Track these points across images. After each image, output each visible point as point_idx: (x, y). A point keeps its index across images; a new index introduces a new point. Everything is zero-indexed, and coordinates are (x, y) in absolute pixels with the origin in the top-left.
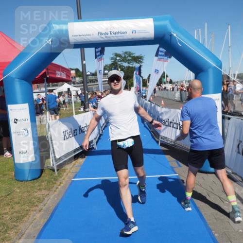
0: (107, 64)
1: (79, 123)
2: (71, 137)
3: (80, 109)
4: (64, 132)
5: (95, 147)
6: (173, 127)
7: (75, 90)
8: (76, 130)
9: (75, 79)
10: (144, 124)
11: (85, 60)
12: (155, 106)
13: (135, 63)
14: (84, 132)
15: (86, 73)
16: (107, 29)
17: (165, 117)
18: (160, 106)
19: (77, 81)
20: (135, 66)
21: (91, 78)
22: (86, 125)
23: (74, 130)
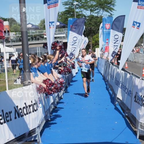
1: (15, 102)
2: (2, 124)
3: (16, 81)
5: (39, 139)
7: (6, 50)
8: (10, 113)
9: (9, 35)
10: (115, 105)
12: (131, 77)
13: (102, 10)
14: (23, 116)
18: (139, 78)
19: (12, 38)
20: (102, 15)
21: (33, 33)
22: (25, 106)
23: (7, 113)
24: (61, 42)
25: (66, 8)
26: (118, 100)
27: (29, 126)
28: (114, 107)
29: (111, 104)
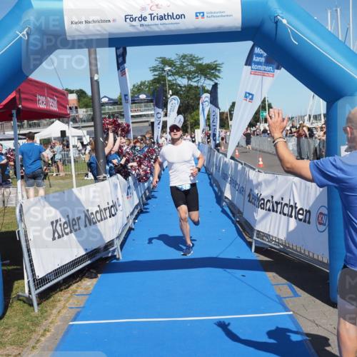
0: (143, 81)
2: (67, 234)
3: (87, 175)
4: (52, 223)
5: (119, 254)
6: (282, 213)
7: (72, 132)
8: (79, 219)
9: (77, 112)
10: (222, 207)
11: (97, 73)
12: (243, 169)
13: (203, 78)
14: (95, 223)
15: (100, 99)
16: (143, 9)
17: (265, 193)
18: (254, 169)
19: (81, 117)
20: (204, 85)
21: (110, 109)
22: (98, 209)
23: (74, 220)
24: (148, 121)
25: (155, 75)
26: (226, 200)
27: (104, 237)
28: (221, 209)
29: (216, 205)
